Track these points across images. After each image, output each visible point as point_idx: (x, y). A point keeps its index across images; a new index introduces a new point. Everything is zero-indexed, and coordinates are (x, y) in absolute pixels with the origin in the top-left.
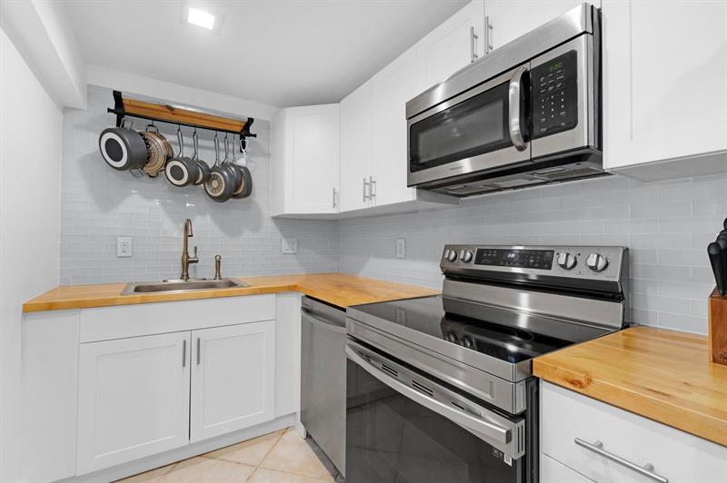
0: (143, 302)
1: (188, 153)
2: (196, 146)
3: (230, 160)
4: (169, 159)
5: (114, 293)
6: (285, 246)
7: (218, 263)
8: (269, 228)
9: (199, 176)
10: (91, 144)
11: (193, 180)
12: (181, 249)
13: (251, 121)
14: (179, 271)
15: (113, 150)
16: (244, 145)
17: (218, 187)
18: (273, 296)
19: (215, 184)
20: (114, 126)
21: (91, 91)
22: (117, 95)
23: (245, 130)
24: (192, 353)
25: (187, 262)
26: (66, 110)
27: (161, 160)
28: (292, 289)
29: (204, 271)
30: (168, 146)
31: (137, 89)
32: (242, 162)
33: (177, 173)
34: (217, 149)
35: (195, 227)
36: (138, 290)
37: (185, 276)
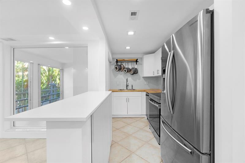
0: (121, 92)
1: (127, 67)
2: (128, 65)
3: (134, 67)
4: (124, 68)
5: (118, 90)
6: (145, 83)
7: (132, 86)
8: (142, 79)
9: (129, 70)
10: (113, 67)
11: (128, 72)
12: (126, 84)
13: (137, 59)
14: (126, 88)
15: (116, 68)
16: (136, 64)
17: (132, 72)
18: (141, 92)
19: (131, 72)
20: (116, 64)
21: (113, 59)
22: (117, 60)
23: (137, 61)
24: (128, 100)
25: (127, 86)
26: (110, 62)
27: (123, 69)
28: (144, 91)
29: (130, 87)
30: (124, 66)
31: (119, 57)
32: (136, 67)
33: (125, 71)
34: (132, 65)
35: (128, 80)
36: (120, 90)
37: (127, 88)
